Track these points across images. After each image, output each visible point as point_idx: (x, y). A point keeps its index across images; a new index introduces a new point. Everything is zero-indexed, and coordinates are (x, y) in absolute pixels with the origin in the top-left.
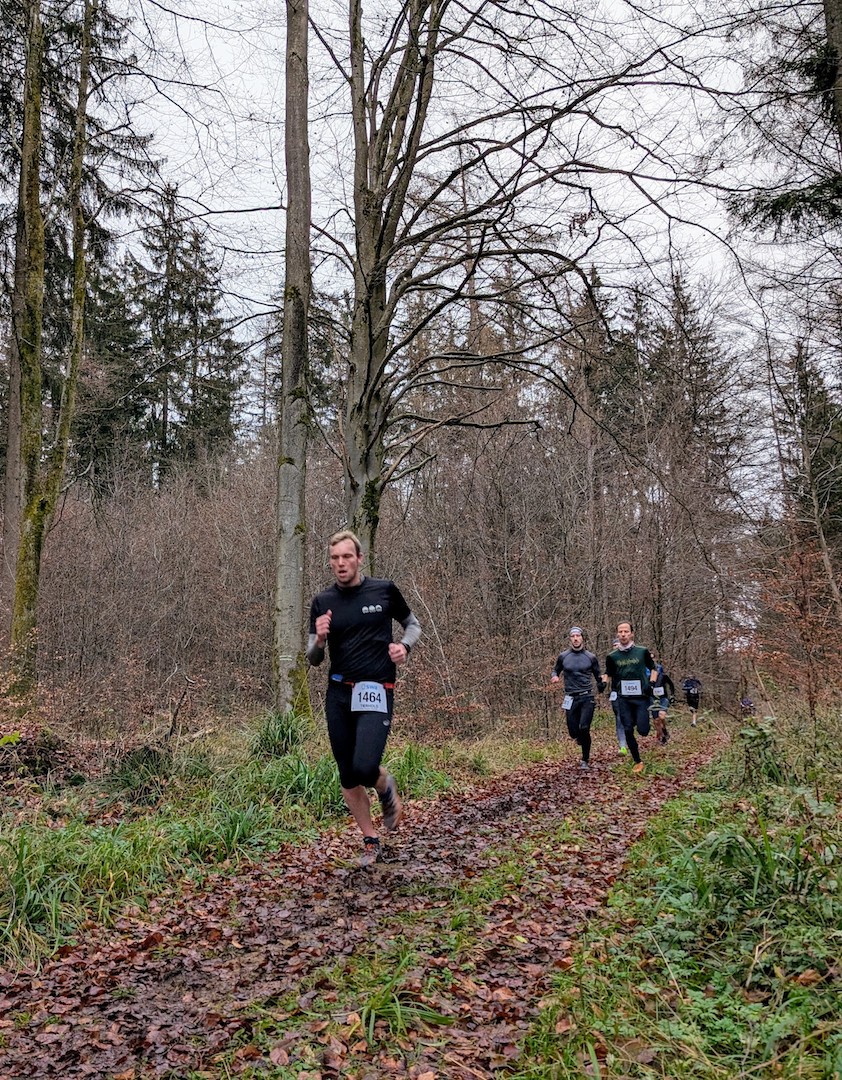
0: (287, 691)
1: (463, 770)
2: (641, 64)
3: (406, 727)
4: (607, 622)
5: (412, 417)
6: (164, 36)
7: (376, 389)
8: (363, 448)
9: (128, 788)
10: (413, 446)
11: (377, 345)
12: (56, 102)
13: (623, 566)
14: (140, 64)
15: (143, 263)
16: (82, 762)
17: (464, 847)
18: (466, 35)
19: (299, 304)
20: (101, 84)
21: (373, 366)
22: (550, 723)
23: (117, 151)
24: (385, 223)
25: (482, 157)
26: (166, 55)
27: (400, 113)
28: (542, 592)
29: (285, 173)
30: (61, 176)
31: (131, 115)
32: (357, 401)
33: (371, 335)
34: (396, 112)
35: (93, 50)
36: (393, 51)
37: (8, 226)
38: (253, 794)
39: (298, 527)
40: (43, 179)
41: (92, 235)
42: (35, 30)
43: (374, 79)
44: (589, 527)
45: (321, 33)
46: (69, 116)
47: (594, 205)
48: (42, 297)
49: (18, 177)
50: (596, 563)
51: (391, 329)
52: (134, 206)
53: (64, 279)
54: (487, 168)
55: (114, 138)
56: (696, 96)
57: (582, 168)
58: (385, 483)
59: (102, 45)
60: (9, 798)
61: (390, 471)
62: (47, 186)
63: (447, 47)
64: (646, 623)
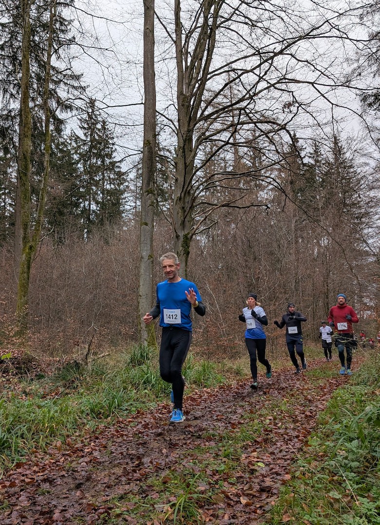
0: (145, 335)
1: (231, 374)
2: (318, 28)
3: (202, 353)
4: (301, 302)
5: (205, 203)
6: (87, 26)
7: (188, 189)
8: (182, 218)
9: (64, 381)
10: (206, 217)
11: (188, 169)
12: (38, 60)
13: (309, 276)
14: (76, 41)
15: (79, 135)
16: (44, 368)
17: (231, 412)
18: (231, 19)
19: (151, 148)
20: (58, 49)
21: (186, 179)
22: (274, 351)
23: (66, 81)
24: (192, 109)
25: (239, 77)
26: (88, 35)
27: (199, 58)
28: (270, 288)
29: (144, 87)
30: (39, 94)
31: (72, 63)
32: (179, 195)
33: (185, 163)
34: (197, 57)
35: (55, 35)
36: (196, 28)
37: (15, 118)
38: (125, 384)
39: (150, 256)
40: (32, 96)
41: (55, 121)
42: (27, 25)
43: (187, 42)
44: (293, 258)
45: (161, 20)
46: (44, 66)
47: (294, 100)
48: (30, 150)
49: (20, 96)
50: (296, 274)
51: (195, 160)
52: (74, 108)
53: (41, 143)
54: (242, 83)
55: (65, 76)
56: (345, 45)
57: (288, 81)
58: (192, 235)
59: (59, 33)
60: (6, 385)
61: (194, 230)
62: (33, 99)
63: (222, 25)
64: (321, 304)
